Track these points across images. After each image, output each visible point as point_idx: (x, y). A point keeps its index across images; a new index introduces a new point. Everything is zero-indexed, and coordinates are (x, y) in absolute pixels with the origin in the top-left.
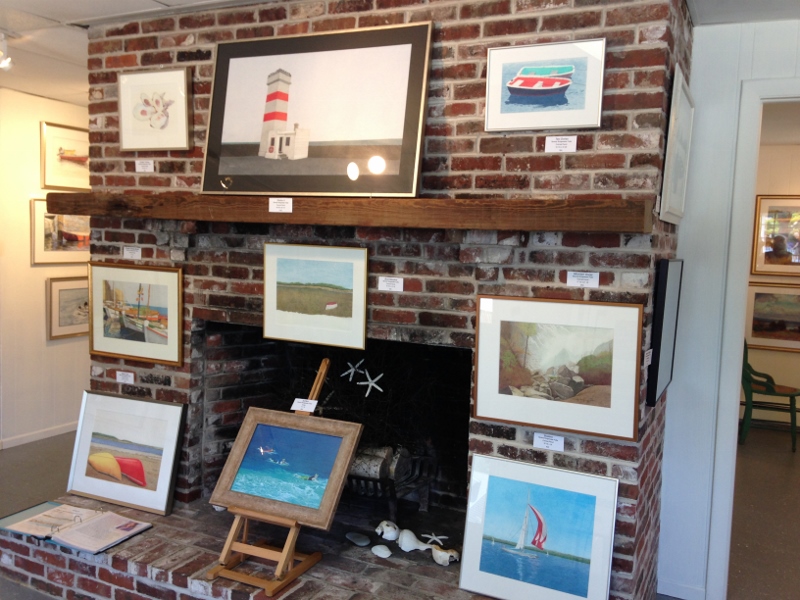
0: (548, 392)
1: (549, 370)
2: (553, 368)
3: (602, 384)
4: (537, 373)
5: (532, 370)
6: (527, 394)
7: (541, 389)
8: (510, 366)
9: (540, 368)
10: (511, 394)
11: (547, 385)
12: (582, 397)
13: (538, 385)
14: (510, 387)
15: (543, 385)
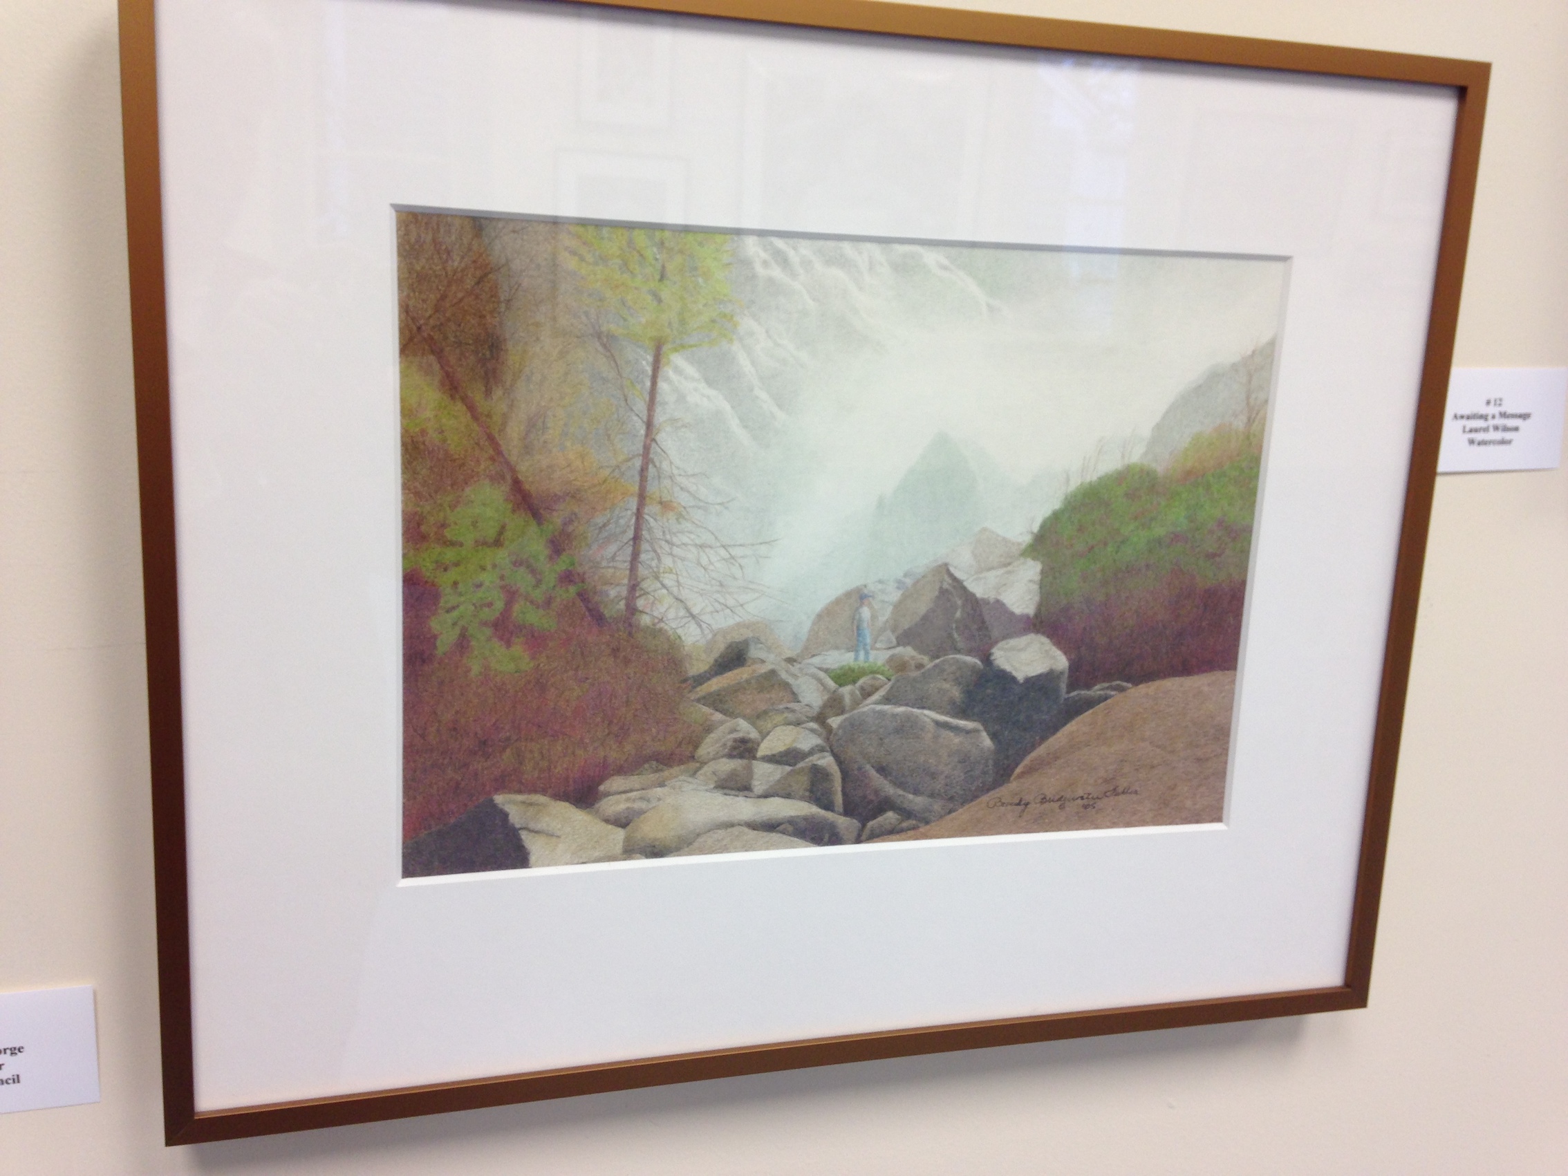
0: (817, 791)
1: (827, 614)
2: (860, 596)
3: (1186, 669)
4: (734, 657)
5: (691, 637)
6: (649, 829)
7: (764, 774)
8: (504, 628)
9: (754, 609)
10: (516, 857)
11: (807, 740)
12: (1050, 782)
13: (744, 749)
14: (511, 804)
15: (779, 739)
